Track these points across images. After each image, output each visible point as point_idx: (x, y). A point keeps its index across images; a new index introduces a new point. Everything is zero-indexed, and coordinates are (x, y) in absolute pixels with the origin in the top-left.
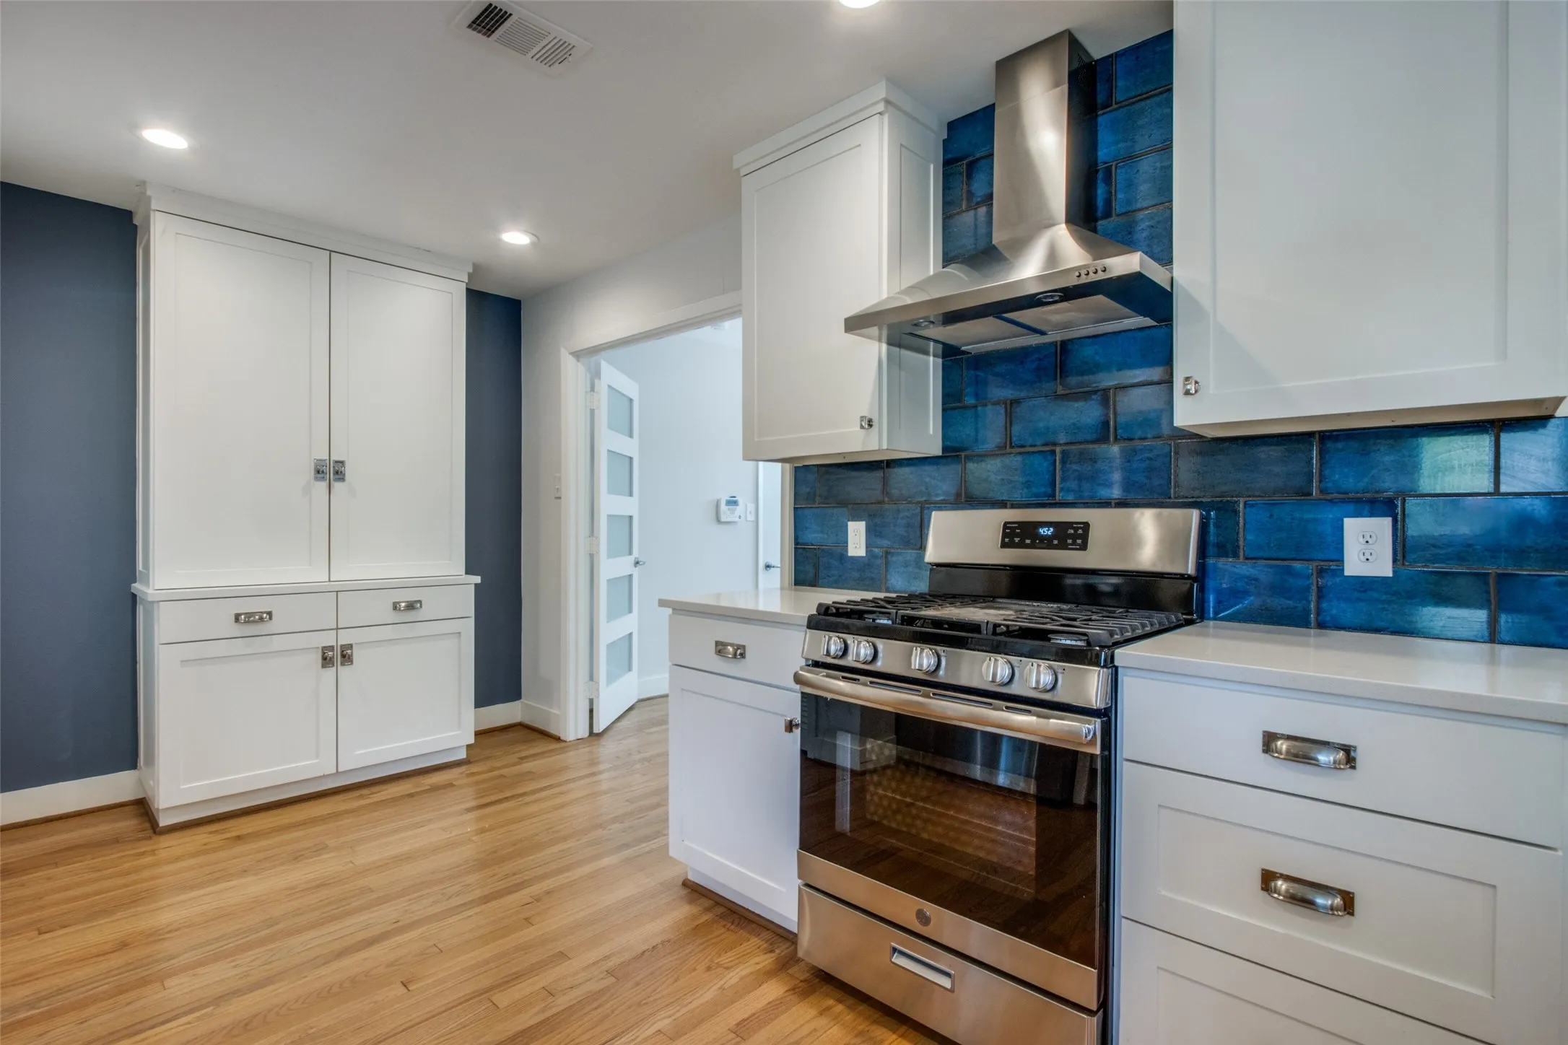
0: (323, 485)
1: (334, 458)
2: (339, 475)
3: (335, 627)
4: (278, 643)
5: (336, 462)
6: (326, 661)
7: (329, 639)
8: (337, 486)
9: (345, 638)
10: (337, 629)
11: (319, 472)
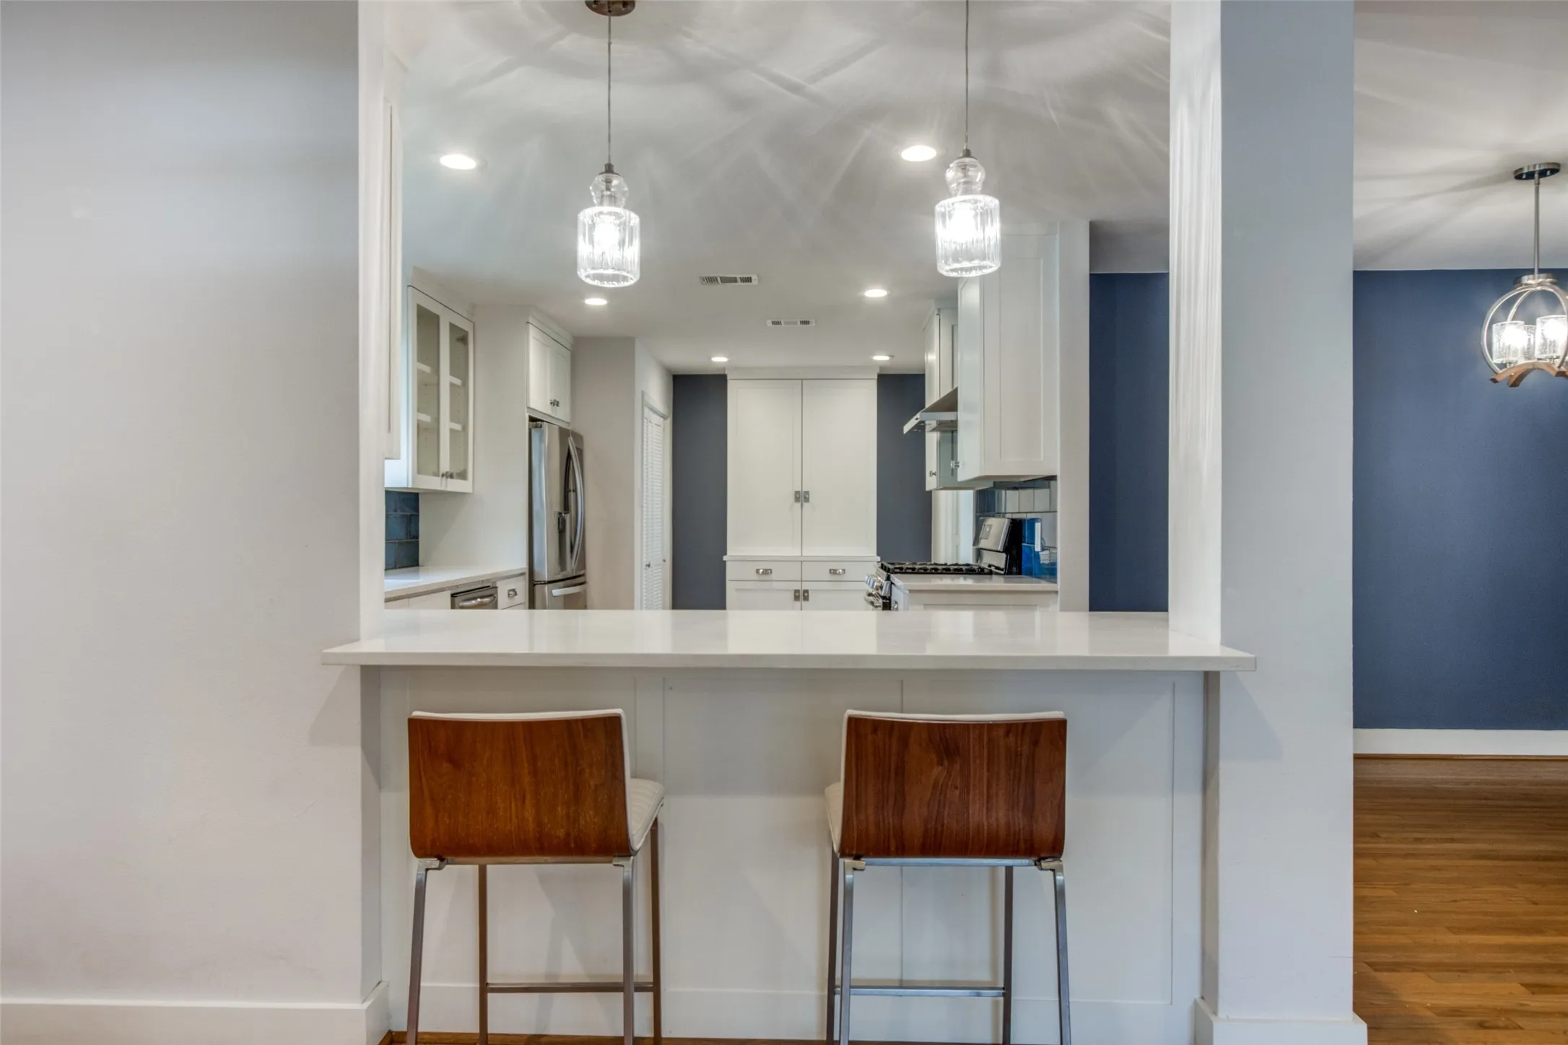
0: (799, 505)
1: (804, 490)
2: (807, 500)
3: (800, 579)
4: (775, 585)
5: (805, 492)
6: (797, 598)
7: (797, 586)
8: (806, 505)
9: (806, 586)
10: (802, 581)
11: (797, 499)
